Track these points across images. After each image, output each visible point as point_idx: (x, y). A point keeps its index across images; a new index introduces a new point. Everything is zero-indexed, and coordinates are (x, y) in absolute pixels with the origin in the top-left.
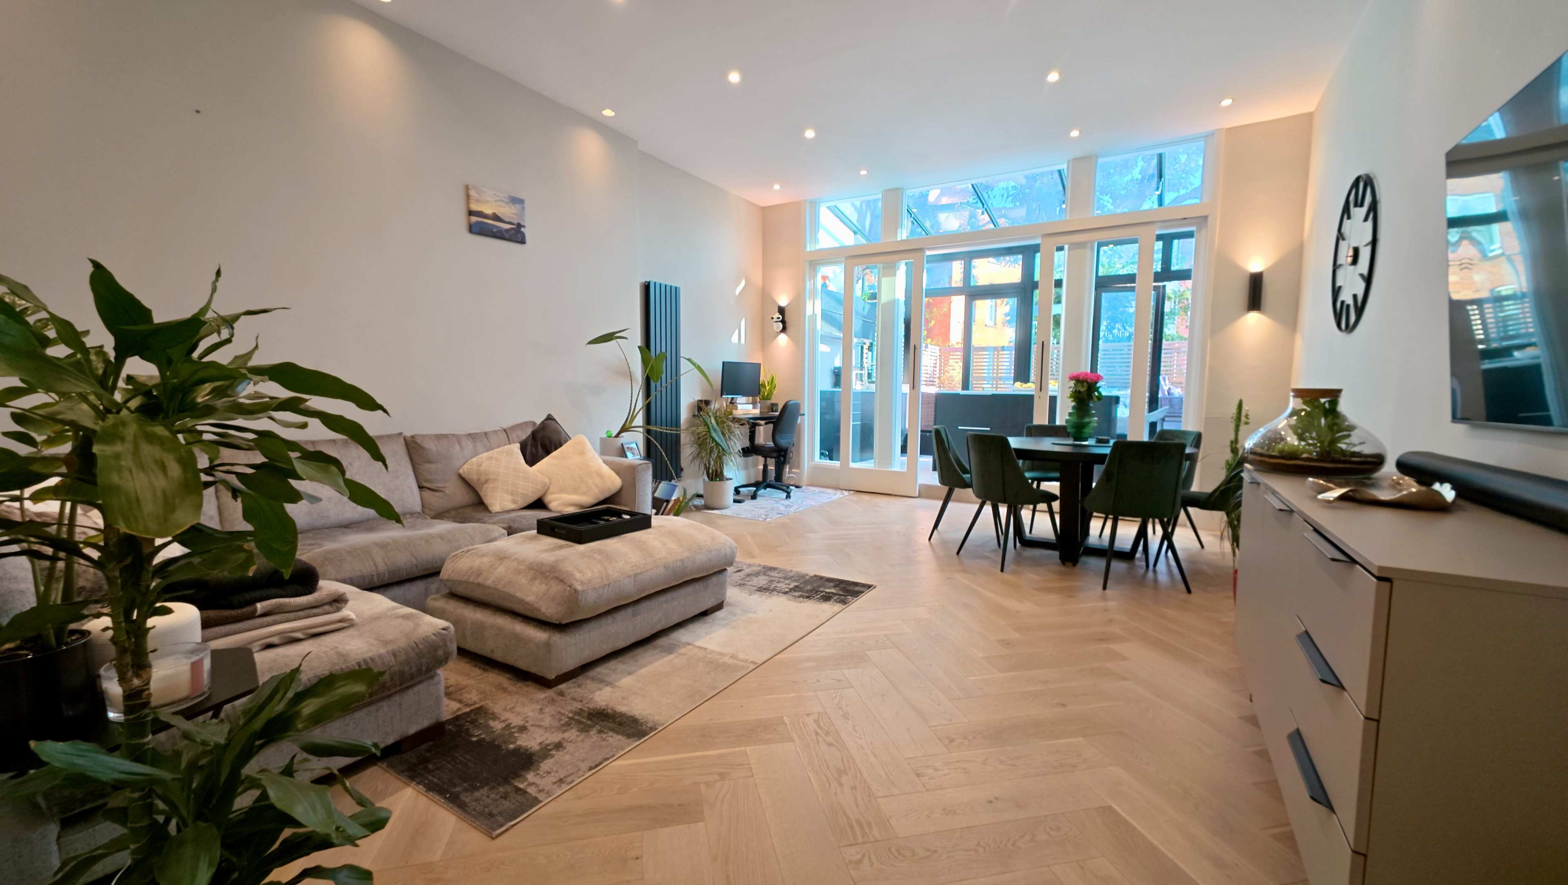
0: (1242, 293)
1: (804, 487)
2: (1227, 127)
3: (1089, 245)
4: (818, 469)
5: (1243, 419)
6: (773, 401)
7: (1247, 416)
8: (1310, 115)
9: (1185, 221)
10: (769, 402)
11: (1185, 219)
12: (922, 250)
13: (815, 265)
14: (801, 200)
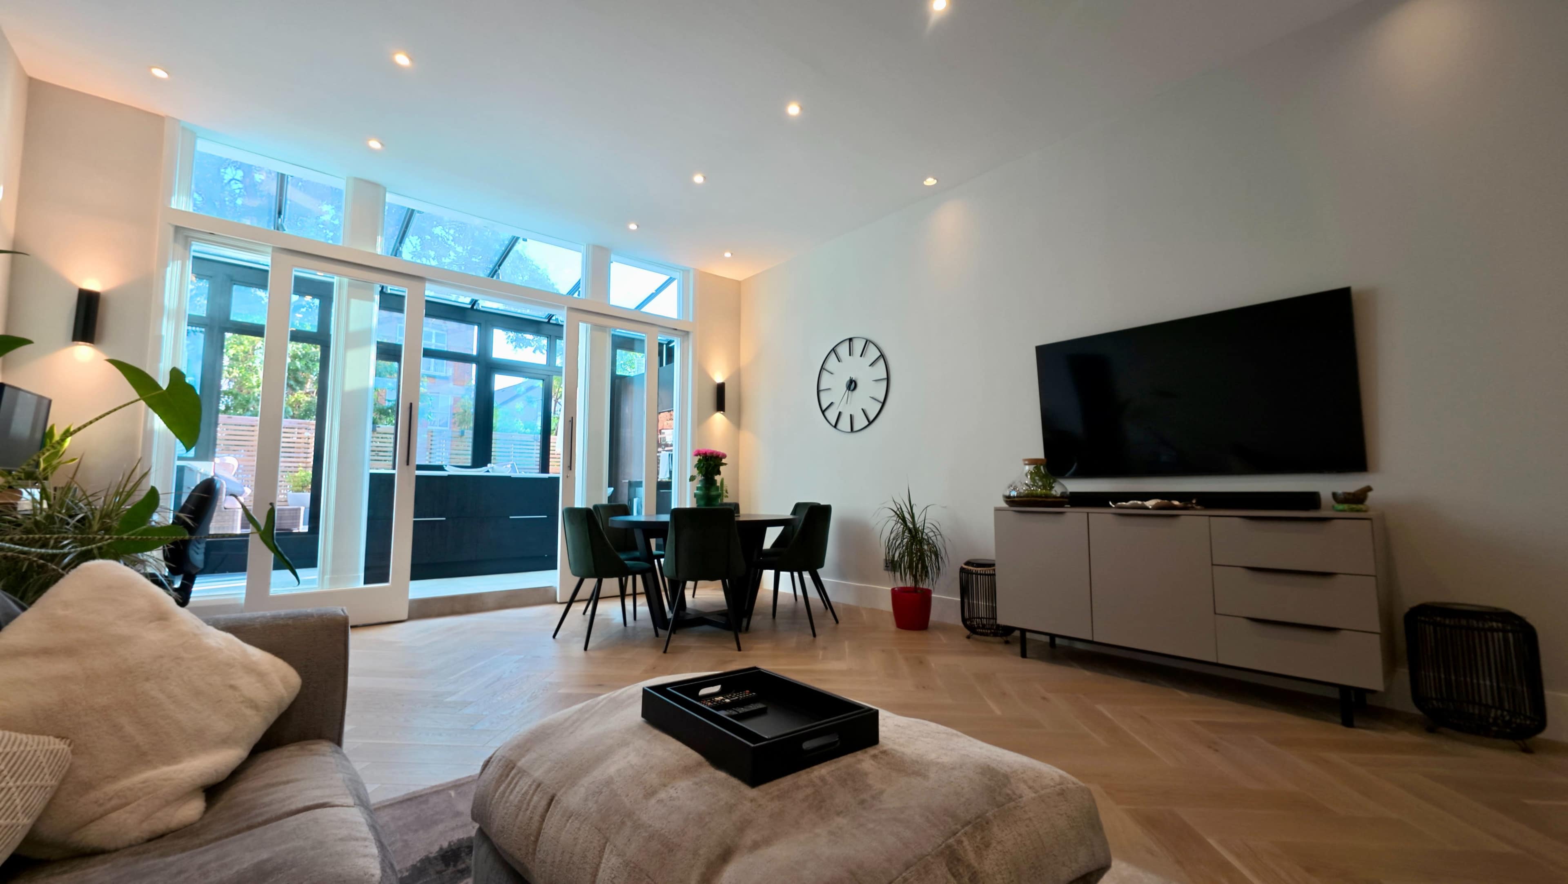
0: (712, 398)
2: (700, 270)
3: (607, 328)
8: (740, 283)
9: (675, 332)
11: (676, 329)
12: (421, 279)
13: (187, 237)
14: (167, 116)
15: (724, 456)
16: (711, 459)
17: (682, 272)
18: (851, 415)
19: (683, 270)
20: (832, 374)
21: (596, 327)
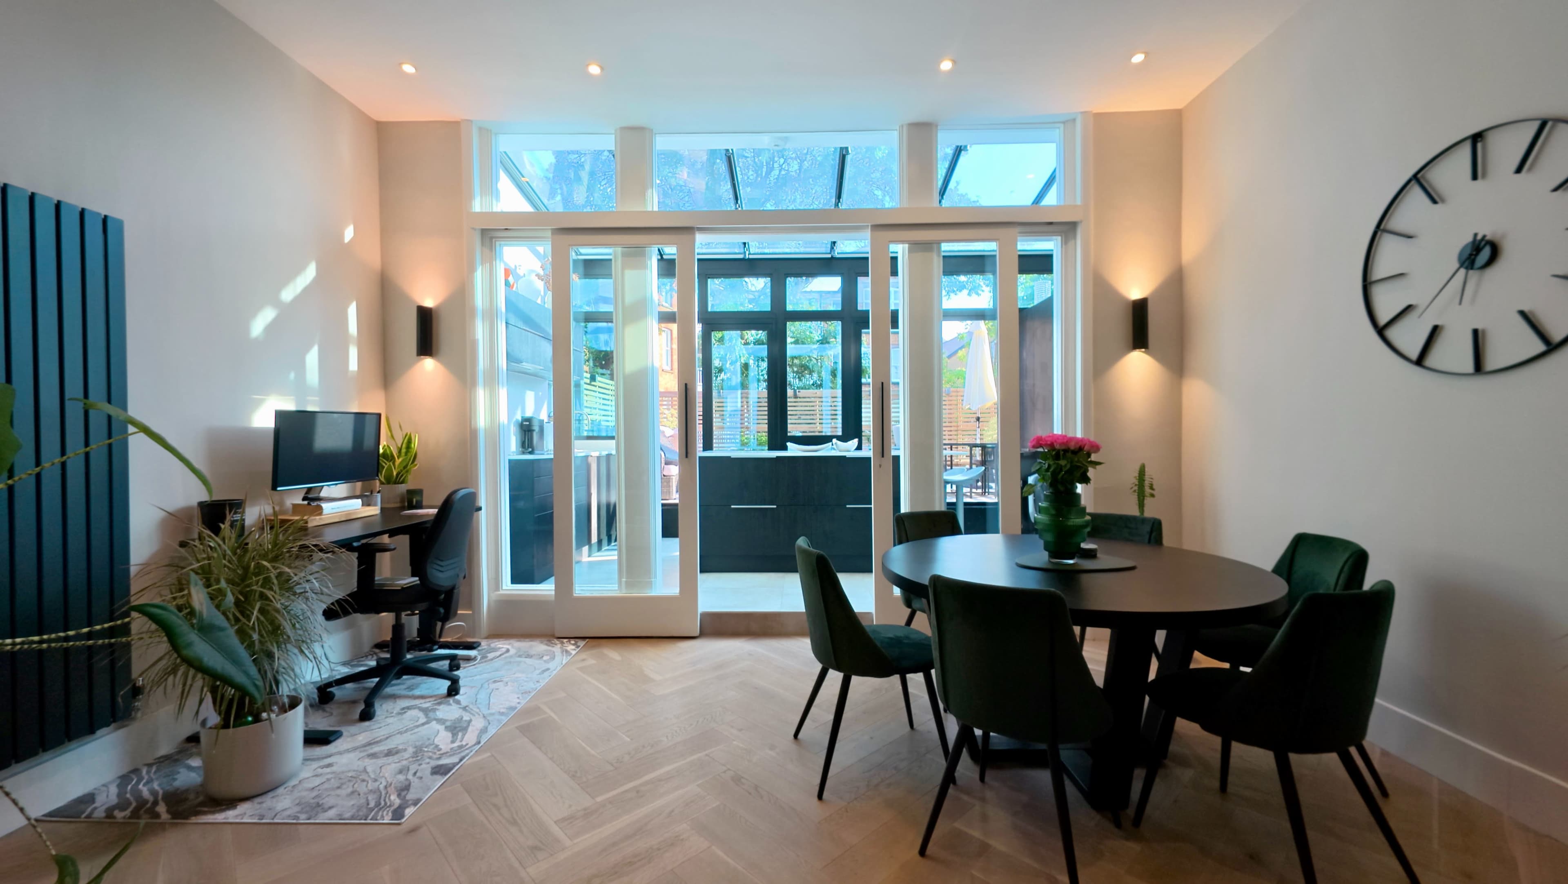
0: (1122, 327)
1: (484, 644)
2: (1095, 111)
3: (935, 246)
4: (508, 604)
5: (1148, 490)
6: (411, 484)
7: (1151, 488)
8: (1178, 114)
9: (1050, 228)
10: (403, 488)
11: (1051, 223)
12: (689, 230)
13: (491, 238)
14: (462, 120)
15: (1096, 448)
16: (1064, 454)
17: (1062, 126)
18: (1475, 332)
19: (1064, 123)
20: (1410, 237)
21: (916, 247)
